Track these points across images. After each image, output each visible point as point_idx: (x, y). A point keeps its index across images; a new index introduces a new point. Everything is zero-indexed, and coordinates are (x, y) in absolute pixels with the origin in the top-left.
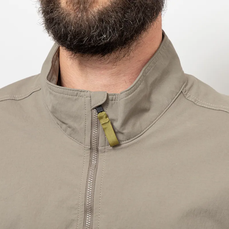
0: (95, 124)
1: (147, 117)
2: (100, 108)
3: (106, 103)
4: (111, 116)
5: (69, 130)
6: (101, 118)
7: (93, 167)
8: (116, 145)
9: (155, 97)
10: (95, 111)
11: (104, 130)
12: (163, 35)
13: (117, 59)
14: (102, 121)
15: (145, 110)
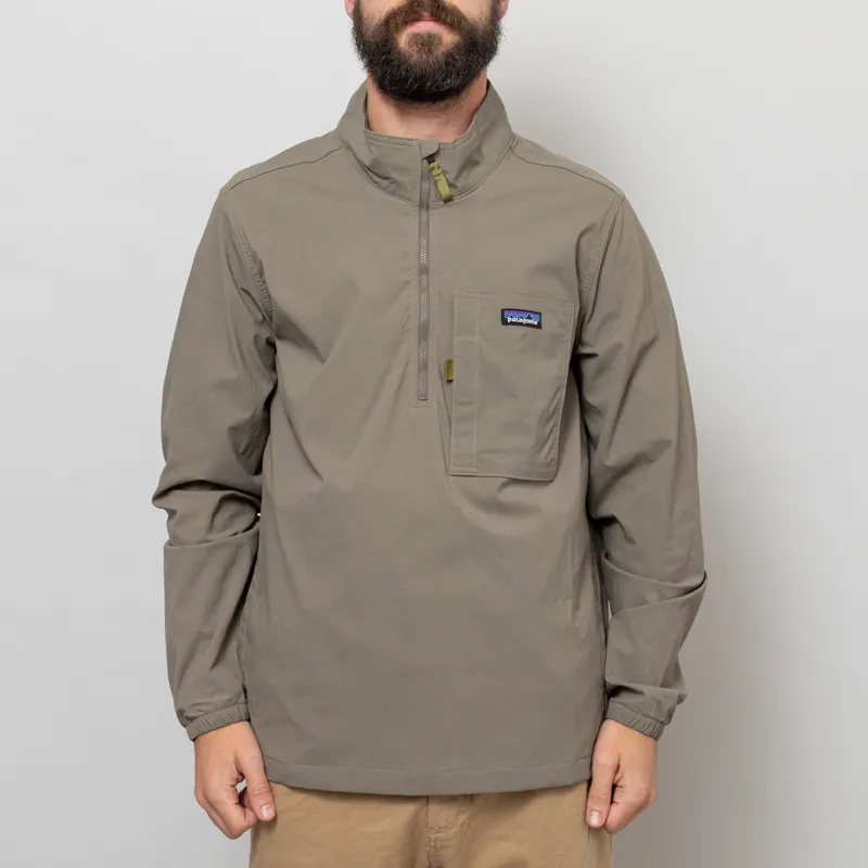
0: (427, 176)
1: (479, 170)
2: (431, 158)
3: (437, 153)
4: (444, 167)
5: (393, 186)
6: (433, 168)
7: (424, 229)
8: (448, 200)
9: (486, 149)
10: (425, 161)
11: (436, 182)
12: (488, 83)
13: (447, 106)
14: (434, 173)
15: (476, 163)
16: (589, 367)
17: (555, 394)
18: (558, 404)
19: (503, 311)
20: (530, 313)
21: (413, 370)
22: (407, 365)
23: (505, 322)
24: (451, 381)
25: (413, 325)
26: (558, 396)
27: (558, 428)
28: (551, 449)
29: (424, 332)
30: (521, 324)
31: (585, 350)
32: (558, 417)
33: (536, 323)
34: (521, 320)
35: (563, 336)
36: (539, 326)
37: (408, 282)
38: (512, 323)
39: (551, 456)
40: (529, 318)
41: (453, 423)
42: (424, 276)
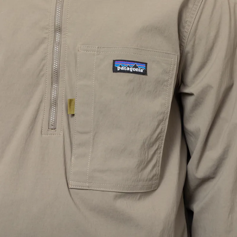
16: (189, 102)
17: (158, 126)
18: (160, 133)
19: (114, 61)
20: (136, 64)
21: (46, 105)
22: (41, 102)
23: (115, 70)
24: (73, 115)
25: (48, 72)
26: (160, 127)
27: (161, 150)
28: (154, 166)
29: (56, 76)
30: (129, 72)
31: (187, 90)
32: (161, 143)
33: (142, 71)
34: (128, 69)
35: (167, 81)
36: (145, 73)
37: (45, 38)
38: (121, 71)
39: (154, 172)
40: (135, 67)
41: (74, 147)
42: (58, 34)
